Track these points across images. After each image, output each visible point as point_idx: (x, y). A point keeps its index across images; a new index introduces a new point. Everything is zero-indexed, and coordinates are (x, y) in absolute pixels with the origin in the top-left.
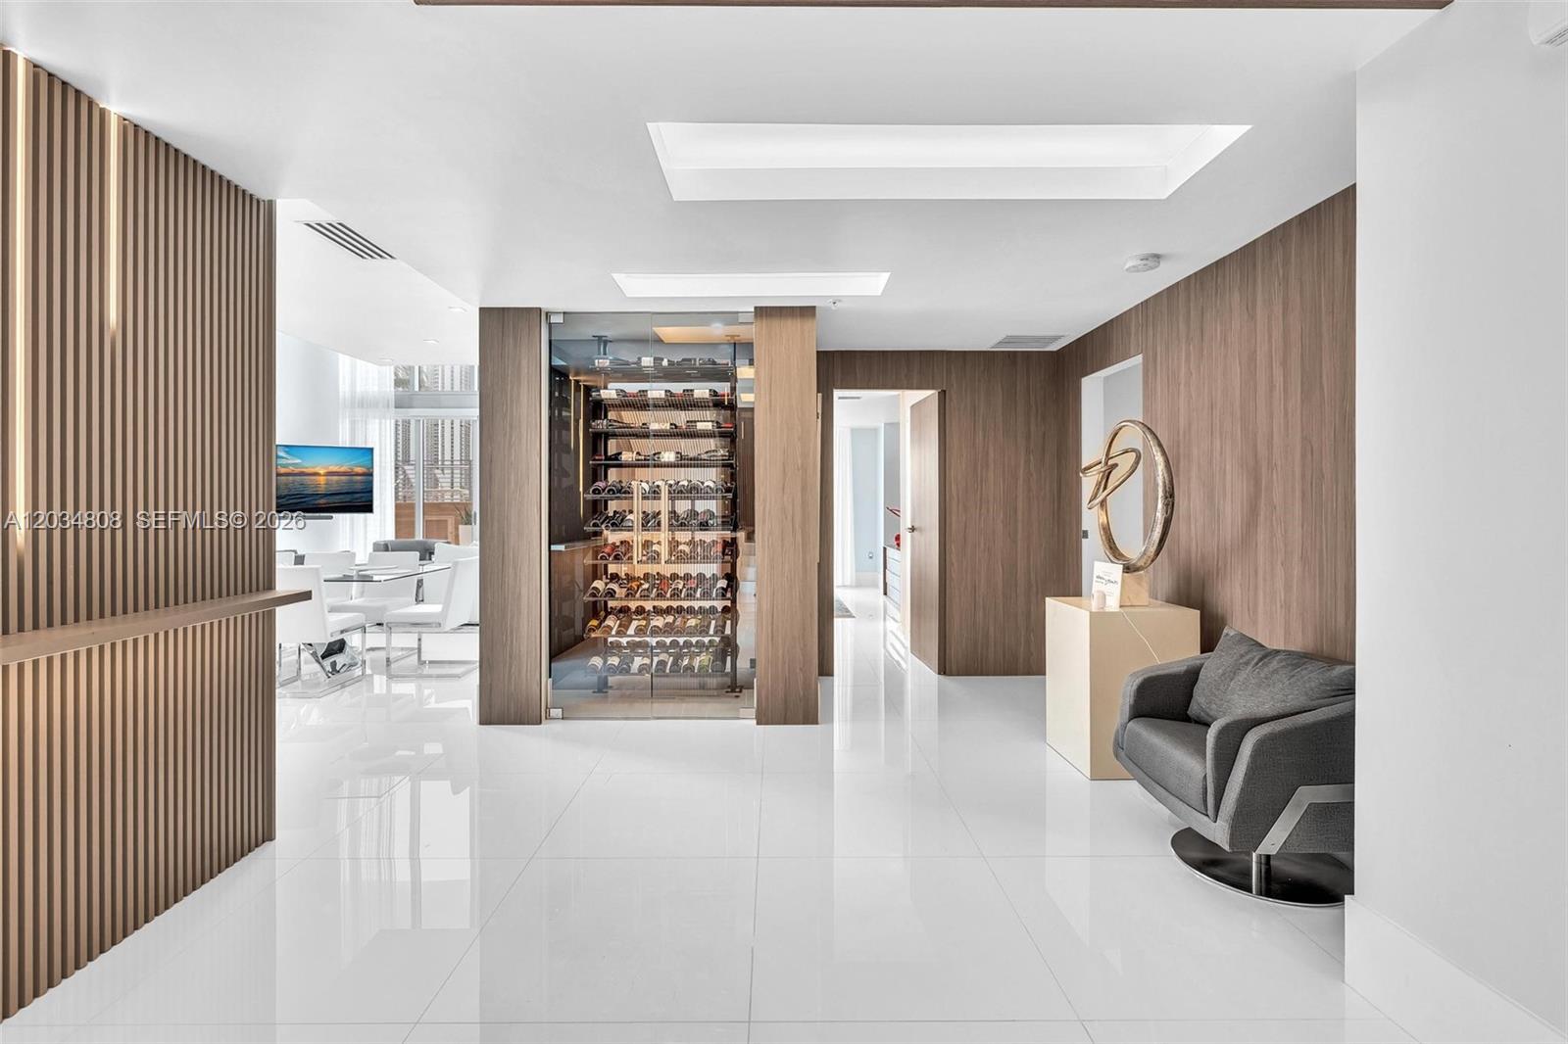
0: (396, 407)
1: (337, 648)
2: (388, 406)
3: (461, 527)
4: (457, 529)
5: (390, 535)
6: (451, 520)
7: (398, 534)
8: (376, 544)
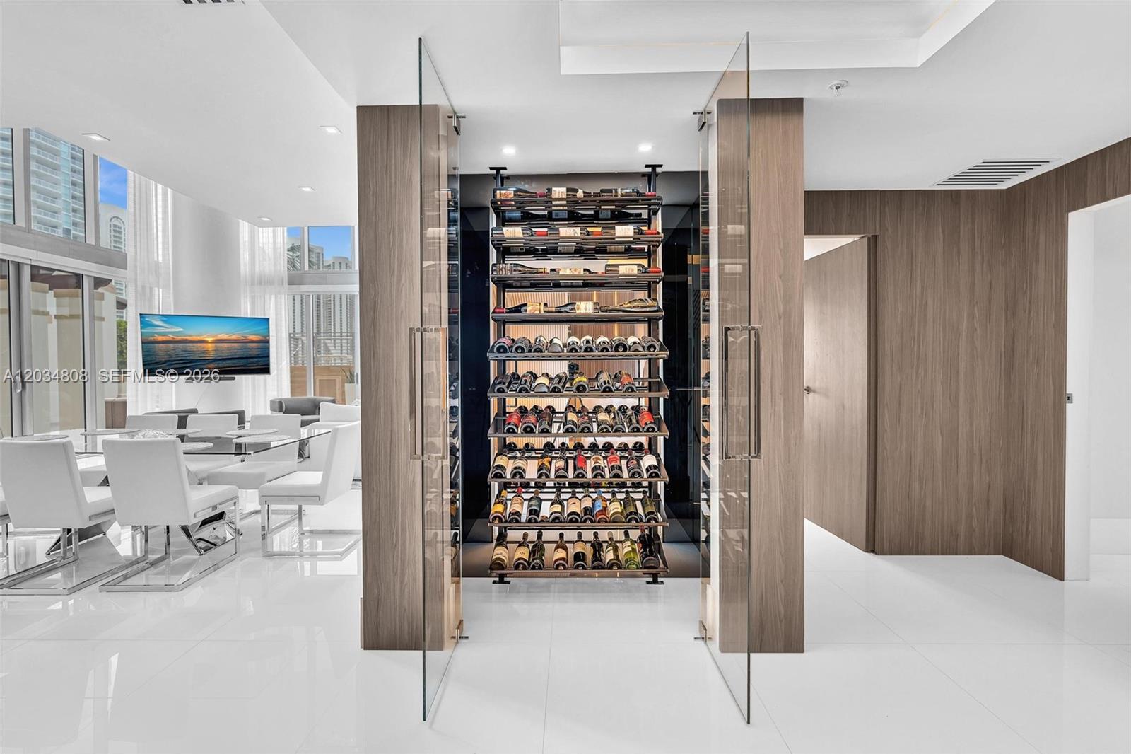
0: (289, 284)
2: (283, 284)
3: (346, 384)
4: (343, 386)
5: (286, 393)
6: (338, 380)
7: (293, 391)
8: (272, 402)
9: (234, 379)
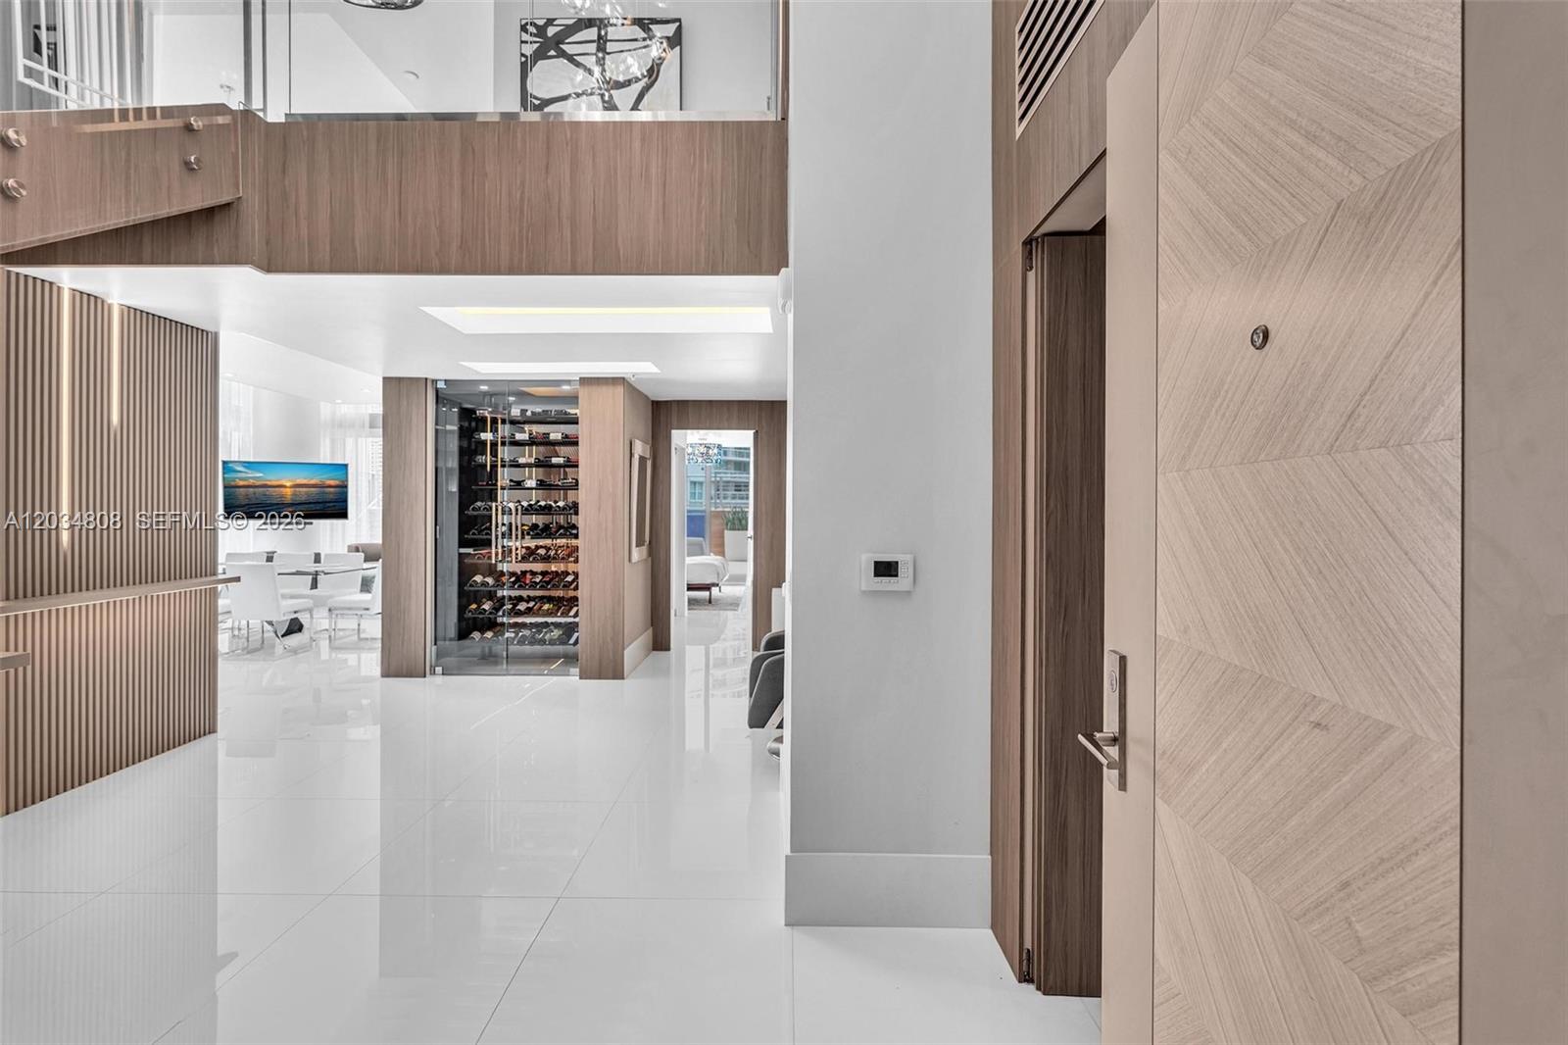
0: (370, 428)
1: (295, 627)
8: (349, 546)
9: (311, 523)
